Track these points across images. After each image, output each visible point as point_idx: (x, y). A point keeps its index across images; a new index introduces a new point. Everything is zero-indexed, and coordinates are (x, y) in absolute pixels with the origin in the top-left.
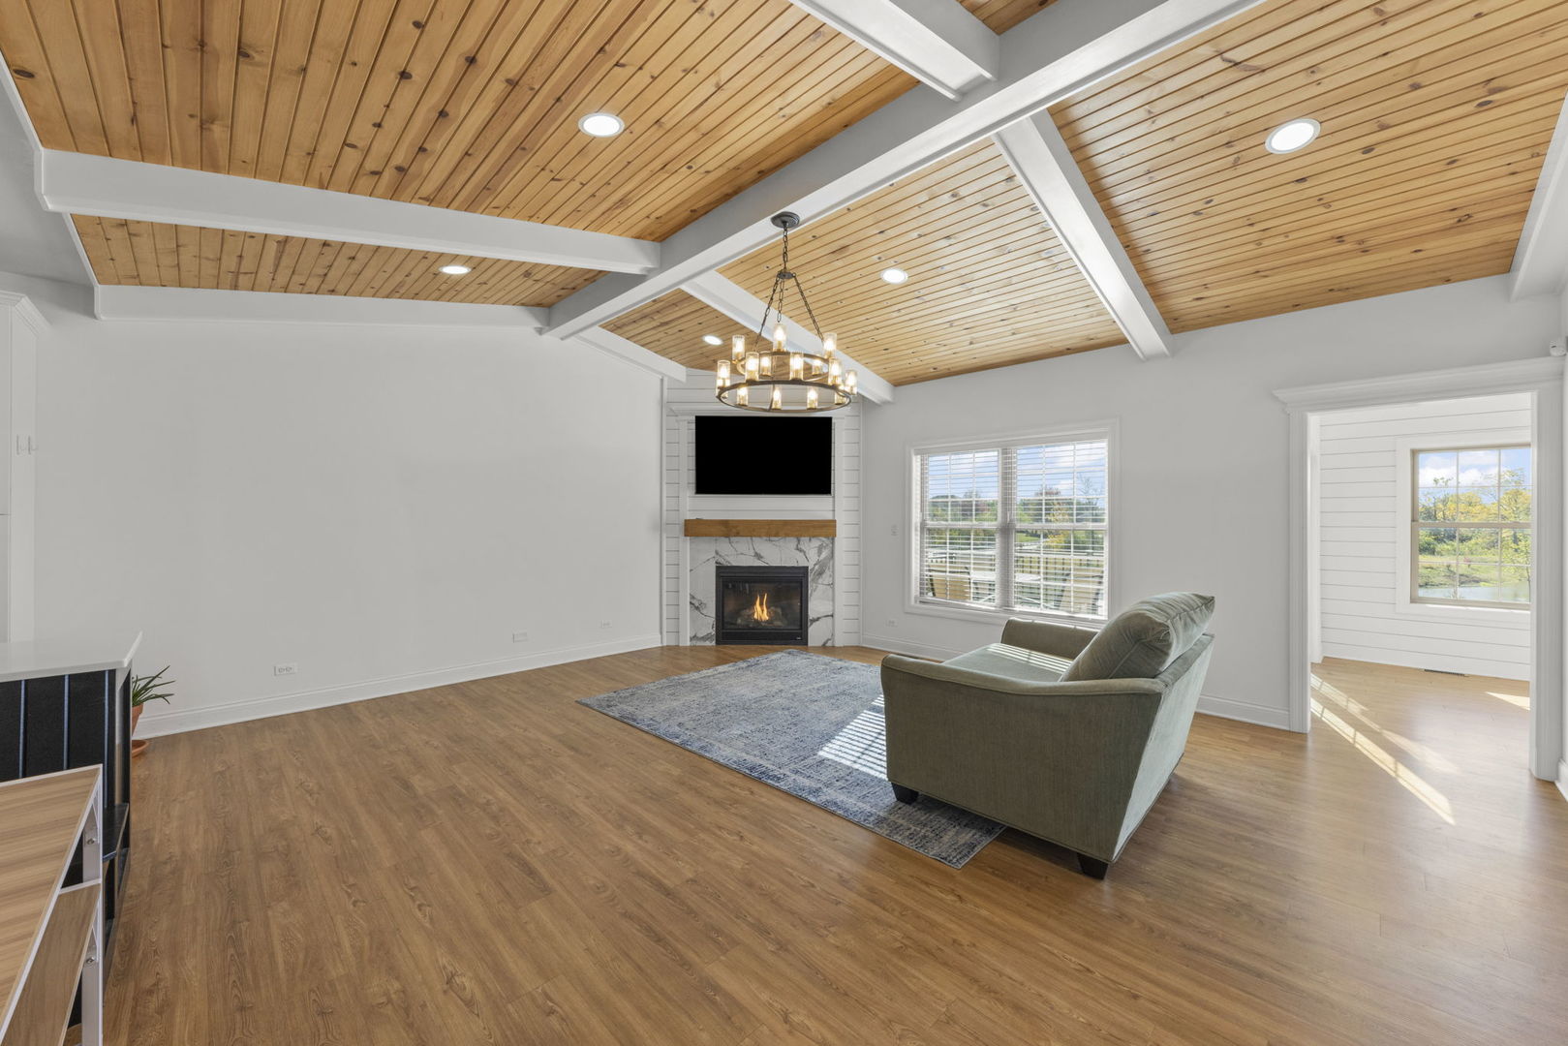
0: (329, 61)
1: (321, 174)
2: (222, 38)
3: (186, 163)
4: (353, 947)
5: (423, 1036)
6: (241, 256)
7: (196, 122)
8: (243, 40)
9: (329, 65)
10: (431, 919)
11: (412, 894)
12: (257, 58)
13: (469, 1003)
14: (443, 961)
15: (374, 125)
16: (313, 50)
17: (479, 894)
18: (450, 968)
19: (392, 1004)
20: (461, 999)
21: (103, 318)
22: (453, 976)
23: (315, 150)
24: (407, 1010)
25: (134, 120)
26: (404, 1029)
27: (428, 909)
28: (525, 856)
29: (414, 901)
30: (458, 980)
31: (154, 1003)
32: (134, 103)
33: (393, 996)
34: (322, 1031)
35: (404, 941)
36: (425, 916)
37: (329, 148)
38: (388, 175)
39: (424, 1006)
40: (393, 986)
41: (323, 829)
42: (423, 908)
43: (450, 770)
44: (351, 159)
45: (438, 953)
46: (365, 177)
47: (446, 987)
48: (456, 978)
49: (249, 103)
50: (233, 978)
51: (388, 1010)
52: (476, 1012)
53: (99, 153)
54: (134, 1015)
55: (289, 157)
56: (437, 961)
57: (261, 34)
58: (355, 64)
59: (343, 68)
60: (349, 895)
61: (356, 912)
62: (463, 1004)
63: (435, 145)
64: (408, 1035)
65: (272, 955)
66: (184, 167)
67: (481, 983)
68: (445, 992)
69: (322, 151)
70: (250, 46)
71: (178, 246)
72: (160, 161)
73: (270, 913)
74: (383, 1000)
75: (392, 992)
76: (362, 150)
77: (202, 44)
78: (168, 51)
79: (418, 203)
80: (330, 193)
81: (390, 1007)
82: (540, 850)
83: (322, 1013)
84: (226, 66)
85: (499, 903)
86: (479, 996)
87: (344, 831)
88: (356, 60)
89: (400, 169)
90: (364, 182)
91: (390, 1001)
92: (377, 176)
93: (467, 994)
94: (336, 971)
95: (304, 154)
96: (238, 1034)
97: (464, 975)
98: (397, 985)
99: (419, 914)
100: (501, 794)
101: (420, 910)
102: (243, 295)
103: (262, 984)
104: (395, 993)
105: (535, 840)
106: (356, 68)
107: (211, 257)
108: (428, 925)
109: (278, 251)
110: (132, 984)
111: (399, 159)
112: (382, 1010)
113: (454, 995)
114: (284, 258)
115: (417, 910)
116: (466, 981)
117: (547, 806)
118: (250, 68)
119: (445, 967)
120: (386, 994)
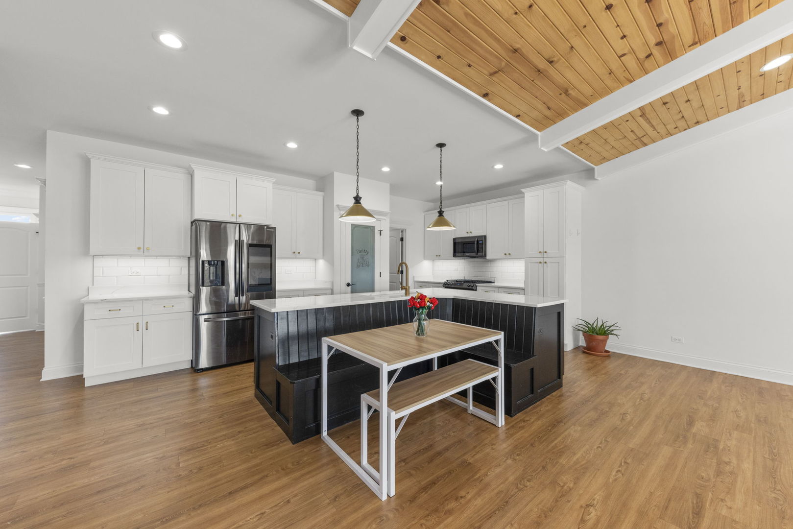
0: (576, 36)
1: (624, 77)
2: (542, 64)
3: (576, 110)
4: (577, 459)
5: (555, 508)
6: (632, 131)
7: (563, 95)
8: (546, 58)
9: (577, 37)
10: (616, 480)
11: (623, 464)
12: (555, 59)
13: (583, 521)
14: (597, 497)
15: (622, 38)
16: (567, 38)
17: (651, 494)
18: (595, 502)
19: (562, 488)
20: (583, 515)
21: (600, 179)
22: (591, 506)
23: (611, 70)
24: (563, 496)
25: (549, 108)
26: (554, 499)
27: (620, 475)
28: (708, 503)
29: (619, 467)
30: (591, 509)
31: (522, 424)
32: (544, 103)
33: (566, 487)
34: (537, 472)
35: (595, 476)
36: (615, 476)
37: (615, 64)
38: (656, 51)
39: (569, 501)
40: (570, 484)
41: (627, 415)
42: (619, 473)
43: (729, 432)
44: (630, 61)
45: (600, 493)
46: (646, 62)
47: (584, 505)
48: (592, 507)
49: (569, 75)
50: (541, 435)
51: (558, 489)
52: (580, 526)
53: (552, 125)
54: (516, 424)
55: (604, 81)
56: (595, 495)
57: (548, 51)
58: (585, 26)
59: (583, 33)
60: (601, 443)
61: (594, 450)
62: (580, 518)
63: (665, 15)
64: (552, 502)
65: (556, 439)
66: (576, 112)
67: (598, 521)
68: (581, 507)
69: (614, 68)
70: (550, 58)
71: (605, 140)
72: (569, 115)
73: (572, 427)
74: (562, 484)
75: (567, 485)
76: (630, 53)
77: (539, 71)
78: (534, 81)
79: (691, 50)
80: (637, 82)
81: (560, 488)
82: (724, 512)
83: (544, 468)
84: (551, 71)
85: (655, 506)
86: (590, 523)
87: (633, 421)
88: (584, 25)
89: (659, 44)
90: (647, 64)
91: (563, 487)
92: (652, 56)
93: (587, 518)
94: (563, 461)
95: (608, 75)
96: (523, 450)
97: (596, 510)
98: (571, 485)
99: (614, 473)
100: (747, 466)
101: (617, 472)
102: (651, 147)
103: (544, 444)
104: (567, 487)
105: (729, 504)
106: (587, 27)
107: (621, 137)
108: (611, 480)
109: (646, 120)
110: (524, 416)
111: (652, 41)
112: (557, 486)
113: (583, 511)
114: (652, 121)
115: (615, 471)
116: (593, 514)
117: (777, 499)
118: (557, 64)
119: (594, 500)
120: (565, 484)
